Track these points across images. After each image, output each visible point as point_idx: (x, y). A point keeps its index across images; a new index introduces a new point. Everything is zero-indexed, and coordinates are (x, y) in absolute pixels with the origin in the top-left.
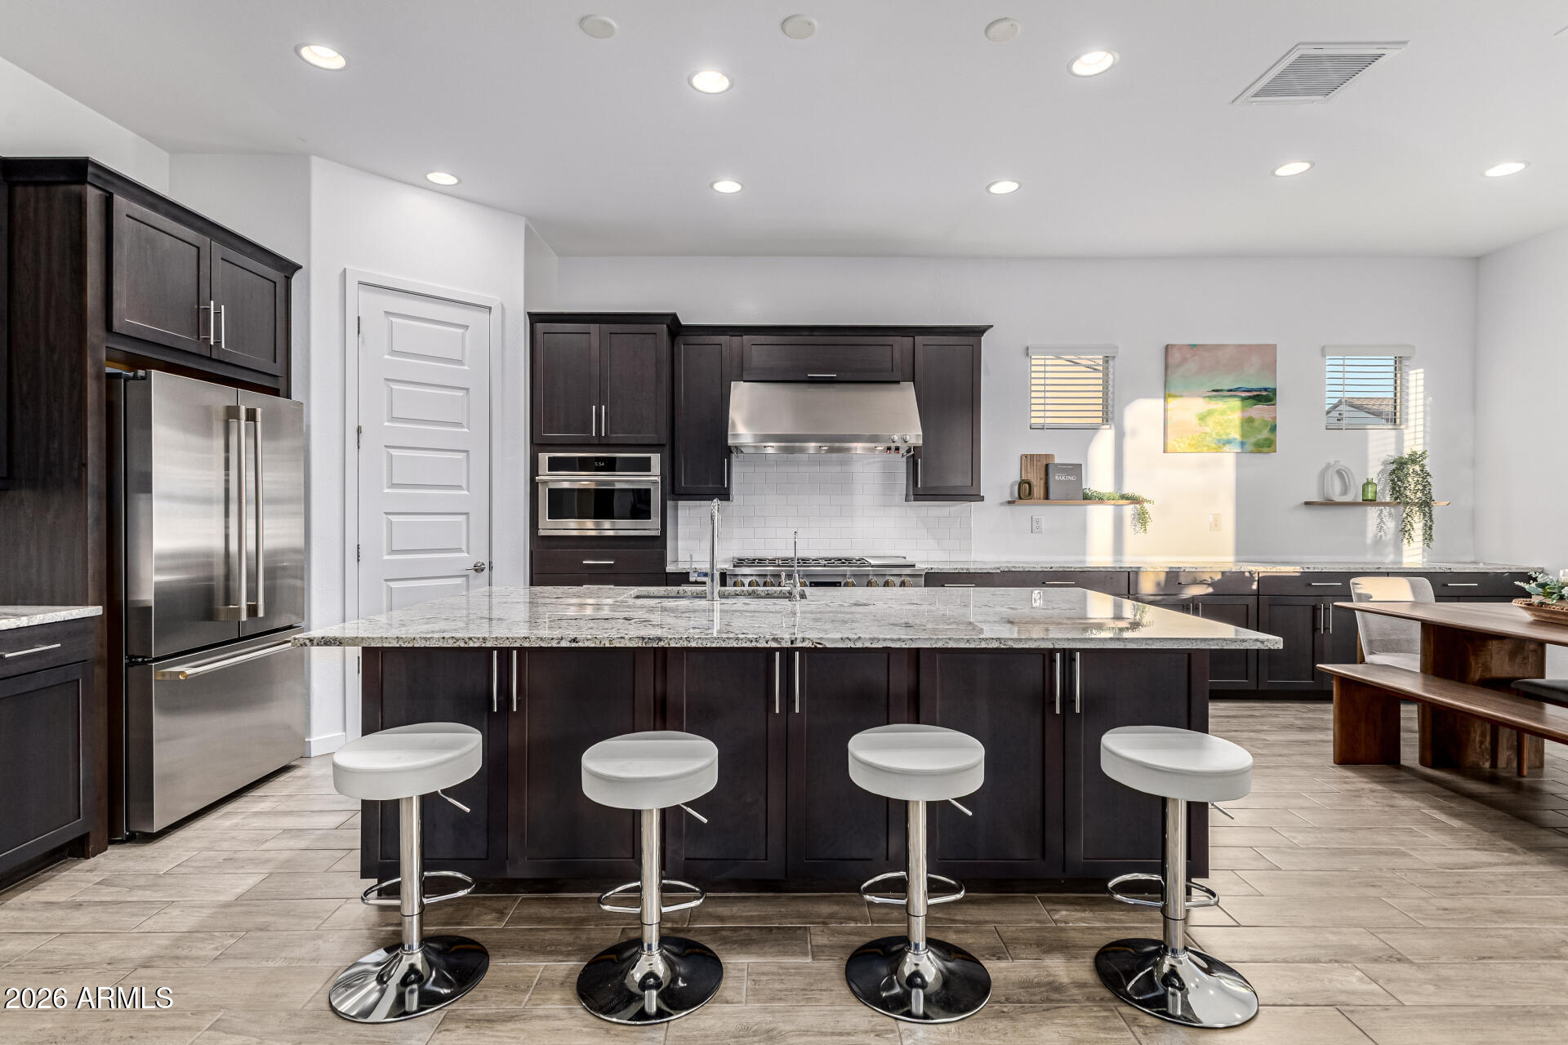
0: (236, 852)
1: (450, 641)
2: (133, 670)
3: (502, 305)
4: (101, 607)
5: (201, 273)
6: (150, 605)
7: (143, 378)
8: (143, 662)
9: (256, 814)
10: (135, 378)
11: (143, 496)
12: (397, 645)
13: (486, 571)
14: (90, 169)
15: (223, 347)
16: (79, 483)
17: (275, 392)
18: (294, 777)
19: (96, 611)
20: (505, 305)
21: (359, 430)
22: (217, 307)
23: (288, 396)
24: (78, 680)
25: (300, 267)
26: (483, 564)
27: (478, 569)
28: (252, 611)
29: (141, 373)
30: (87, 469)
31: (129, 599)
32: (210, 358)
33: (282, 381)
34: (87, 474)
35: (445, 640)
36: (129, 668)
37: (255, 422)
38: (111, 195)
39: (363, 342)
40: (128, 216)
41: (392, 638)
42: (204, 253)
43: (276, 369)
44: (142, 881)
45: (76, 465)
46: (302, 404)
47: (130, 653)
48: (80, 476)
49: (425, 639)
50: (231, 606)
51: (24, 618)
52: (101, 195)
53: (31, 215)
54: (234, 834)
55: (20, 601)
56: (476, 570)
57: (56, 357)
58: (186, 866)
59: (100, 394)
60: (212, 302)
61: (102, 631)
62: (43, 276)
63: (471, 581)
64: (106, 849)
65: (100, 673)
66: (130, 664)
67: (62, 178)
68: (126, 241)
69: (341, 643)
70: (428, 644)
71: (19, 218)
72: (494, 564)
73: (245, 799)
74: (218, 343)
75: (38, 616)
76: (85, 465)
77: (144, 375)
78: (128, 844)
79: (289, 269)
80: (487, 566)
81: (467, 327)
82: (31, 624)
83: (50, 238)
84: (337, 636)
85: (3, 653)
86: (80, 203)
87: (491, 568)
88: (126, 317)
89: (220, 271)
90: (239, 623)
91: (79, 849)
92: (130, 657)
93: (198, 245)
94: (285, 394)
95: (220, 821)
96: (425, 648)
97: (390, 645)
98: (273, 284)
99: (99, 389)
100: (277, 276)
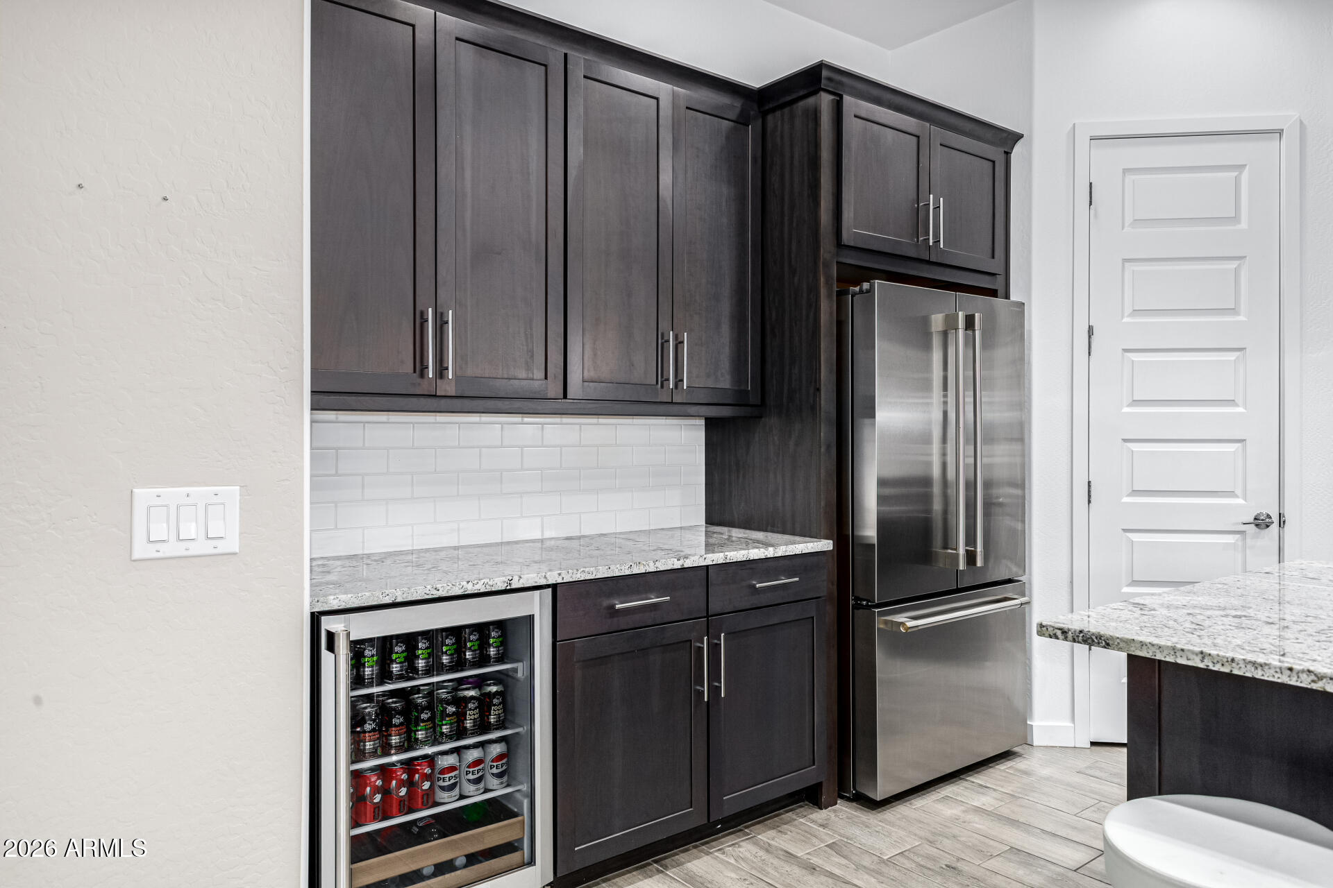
0: (959, 859)
1: (1304, 676)
2: (859, 613)
3: (1301, 122)
4: (831, 542)
5: (921, 165)
6: (873, 543)
7: (868, 291)
8: (867, 605)
9: (978, 810)
10: (861, 292)
11: (867, 421)
12: (1202, 665)
13: (1275, 527)
14: (825, 73)
15: (942, 247)
16: (814, 408)
17: (993, 293)
18: (1017, 770)
19: (826, 545)
20: (1305, 122)
21: (1091, 331)
22: (937, 201)
23: (1007, 296)
24: (813, 618)
25: (1020, 136)
26: (1269, 516)
27: (1261, 523)
28: (971, 557)
29: (866, 286)
30: (820, 393)
31: (855, 533)
32: (929, 262)
33: (1000, 279)
34: (820, 399)
35: (1294, 673)
36: (856, 611)
37: (974, 331)
38: (841, 97)
39: (1096, 215)
40: (856, 116)
41: (1193, 652)
42: (925, 142)
43: (995, 266)
44: (866, 861)
45: (812, 391)
46: (1024, 304)
47: (856, 594)
48: (815, 401)
49: (1254, 664)
50: (950, 551)
51: (771, 549)
52: (833, 100)
53: (778, 139)
54: (956, 831)
55: (769, 528)
56: (1257, 525)
57: (796, 279)
58: (908, 858)
59: (831, 314)
60: (931, 196)
61: (832, 566)
62: (787, 198)
63: (1249, 541)
64: (836, 804)
65: (831, 611)
66: (857, 607)
67: (802, 93)
68: (854, 145)
69: (1108, 644)
70: (1258, 675)
71: (769, 145)
72: (1287, 517)
73: (965, 784)
74: (937, 242)
75: (782, 547)
76: (819, 390)
77: (868, 287)
78: (854, 804)
79: (1008, 139)
80: (1275, 519)
81: (1241, 167)
82: (776, 555)
83: (792, 157)
84: (1102, 633)
85: (754, 582)
86: (815, 115)
87: (1282, 523)
88: (853, 230)
89: (939, 161)
90: (957, 570)
91: (812, 797)
92: (857, 599)
93: (917, 134)
94: (1004, 295)
95: (939, 806)
96: (1254, 679)
97: (1190, 663)
98: (991, 163)
99: (831, 307)
100: (995, 153)
